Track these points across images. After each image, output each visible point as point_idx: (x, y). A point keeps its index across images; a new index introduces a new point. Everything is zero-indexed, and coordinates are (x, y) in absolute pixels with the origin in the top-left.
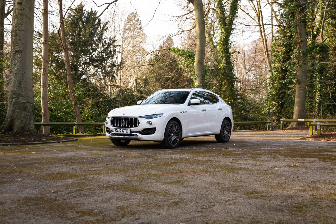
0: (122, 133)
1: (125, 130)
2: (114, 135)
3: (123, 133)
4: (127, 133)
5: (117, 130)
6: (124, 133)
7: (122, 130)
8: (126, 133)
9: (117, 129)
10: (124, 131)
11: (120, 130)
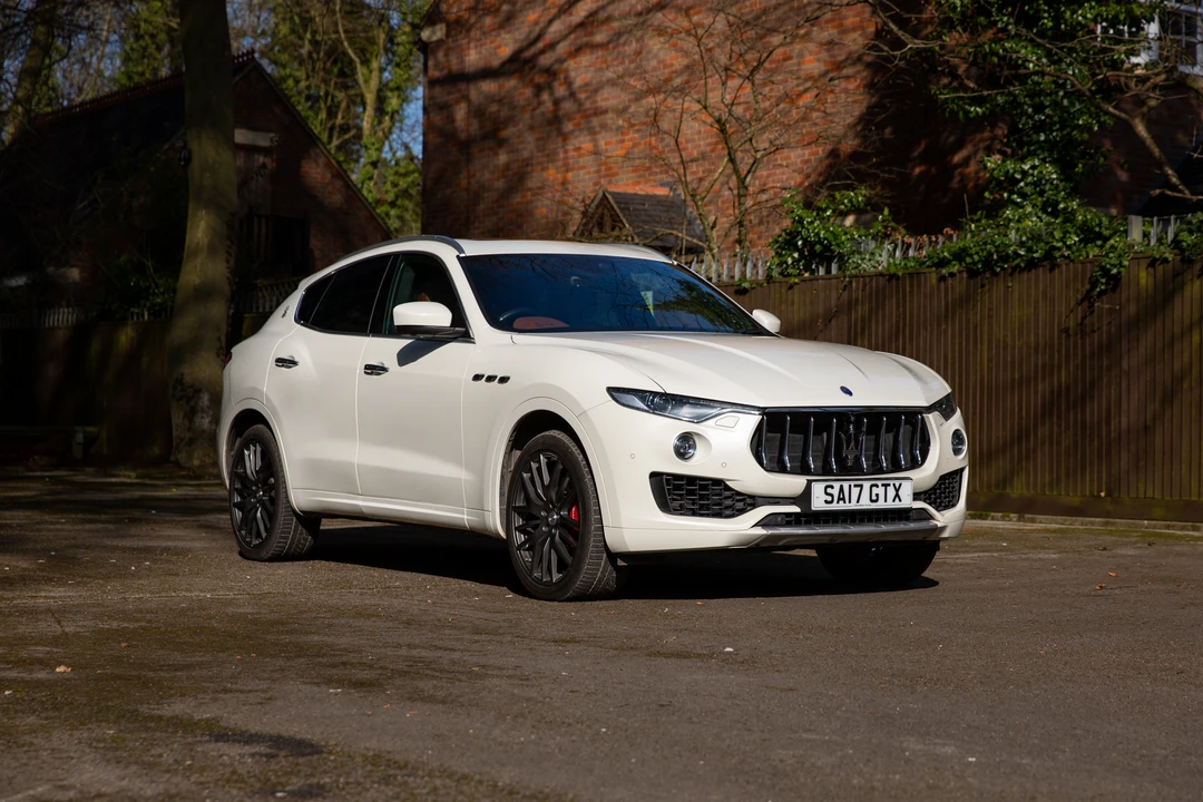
0: (865, 504)
1: (886, 486)
2: (788, 524)
3: (874, 506)
4: (897, 505)
5: (835, 492)
6: (881, 505)
7: (867, 485)
8: (891, 504)
9: (837, 485)
10: (880, 490)
11: (855, 491)
